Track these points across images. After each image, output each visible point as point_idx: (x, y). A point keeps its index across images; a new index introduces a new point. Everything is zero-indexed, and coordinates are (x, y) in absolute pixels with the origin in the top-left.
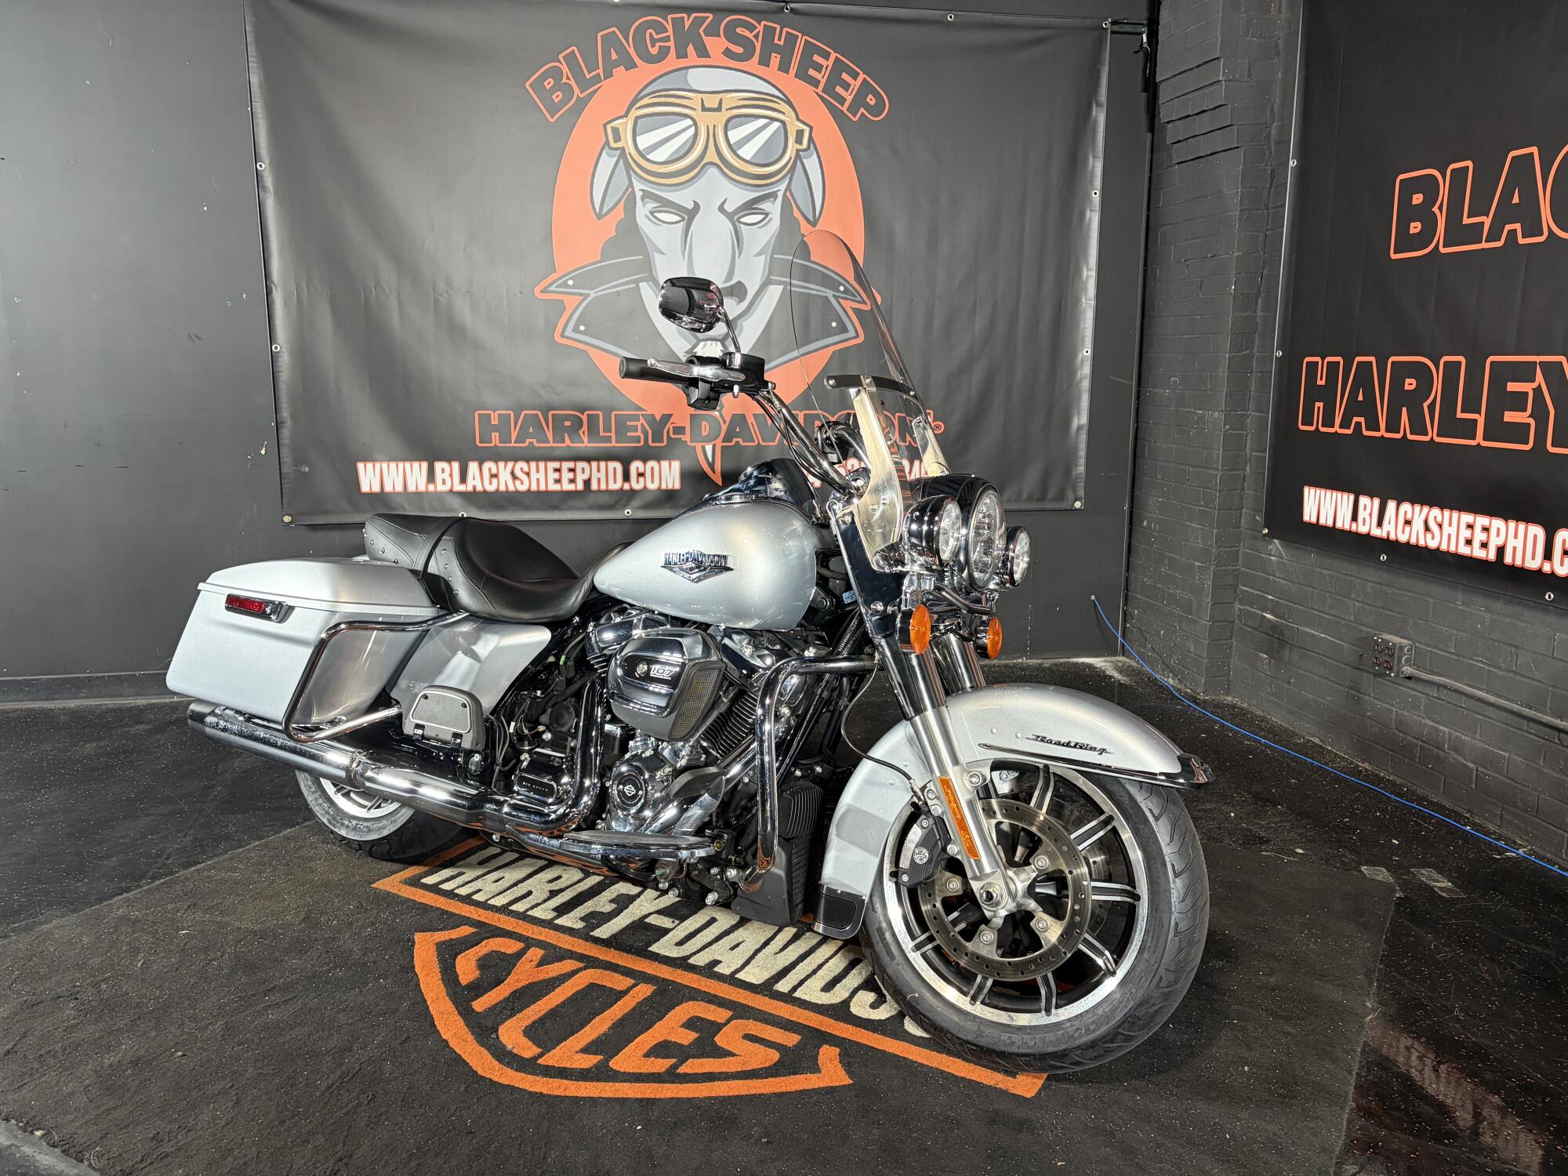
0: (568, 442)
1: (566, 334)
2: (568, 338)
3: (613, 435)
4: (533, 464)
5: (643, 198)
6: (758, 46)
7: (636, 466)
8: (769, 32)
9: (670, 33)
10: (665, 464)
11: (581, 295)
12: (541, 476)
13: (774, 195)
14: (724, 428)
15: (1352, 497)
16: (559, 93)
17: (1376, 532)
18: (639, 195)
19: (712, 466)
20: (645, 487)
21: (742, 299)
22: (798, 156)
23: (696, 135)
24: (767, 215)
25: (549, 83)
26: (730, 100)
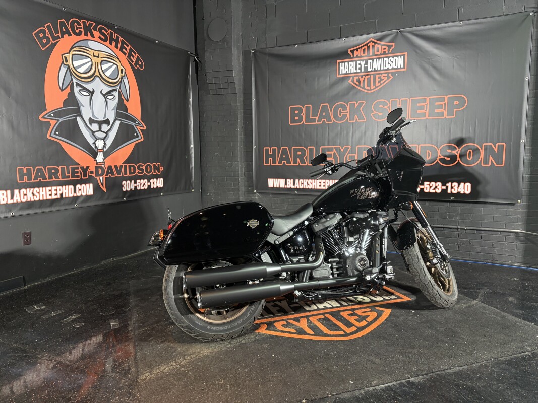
0: (54, 179)
1: (52, 135)
2: (52, 137)
3: (70, 175)
4: (41, 189)
5: (76, 85)
6: (109, 37)
7: (78, 186)
8: (111, 34)
9: (82, 26)
10: (87, 185)
11: (56, 120)
12: (44, 193)
13: (116, 90)
14: (106, 170)
15: (284, 180)
16: (45, 40)
17: (293, 187)
18: (75, 84)
19: (102, 185)
20: (81, 195)
21: (109, 125)
22: (122, 78)
23: (92, 65)
24: (114, 96)
25: (41, 35)
26: (102, 55)
